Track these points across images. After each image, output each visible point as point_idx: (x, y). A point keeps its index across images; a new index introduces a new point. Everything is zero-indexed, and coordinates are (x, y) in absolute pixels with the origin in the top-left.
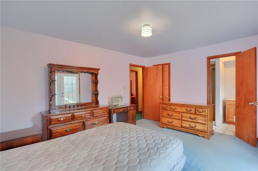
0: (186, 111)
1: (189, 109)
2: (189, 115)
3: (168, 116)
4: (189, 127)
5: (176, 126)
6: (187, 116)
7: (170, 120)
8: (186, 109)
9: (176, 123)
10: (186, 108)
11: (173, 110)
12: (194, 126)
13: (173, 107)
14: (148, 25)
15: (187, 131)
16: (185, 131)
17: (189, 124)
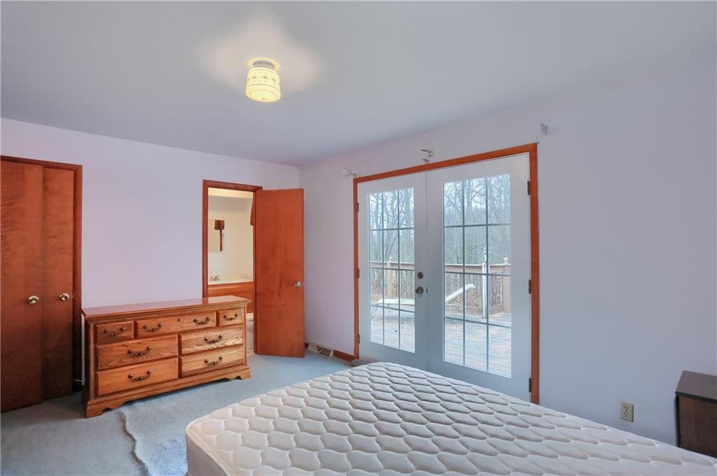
0: (193, 326)
1: (201, 318)
2: (203, 335)
3: (131, 359)
4: (203, 369)
5: (162, 383)
6: (196, 339)
7: (138, 371)
8: (195, 321)
9: (163, 371)
10: (193, 318)
11: (150, 334)
12: (216, 359)
13: (151, 324)
14: (270, 65)
15: (198, 380)
16: (191, 384)
17: (202, 360)
